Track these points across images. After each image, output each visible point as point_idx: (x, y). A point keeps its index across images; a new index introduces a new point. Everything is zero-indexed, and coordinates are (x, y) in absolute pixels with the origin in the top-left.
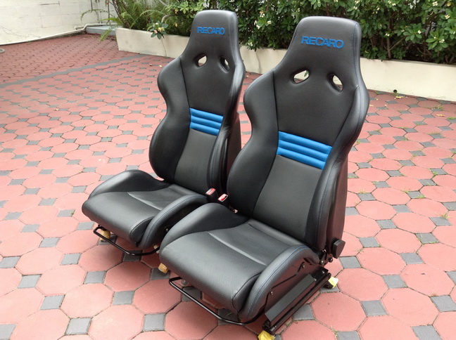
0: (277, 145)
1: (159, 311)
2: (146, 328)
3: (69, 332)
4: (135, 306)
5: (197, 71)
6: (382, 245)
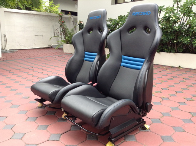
0: (121, 62)
1: (58, 133)
2: (50, 139)
3: (13, 138)
4: (47, 130)
5: (89, 36)
6: (173, 116)
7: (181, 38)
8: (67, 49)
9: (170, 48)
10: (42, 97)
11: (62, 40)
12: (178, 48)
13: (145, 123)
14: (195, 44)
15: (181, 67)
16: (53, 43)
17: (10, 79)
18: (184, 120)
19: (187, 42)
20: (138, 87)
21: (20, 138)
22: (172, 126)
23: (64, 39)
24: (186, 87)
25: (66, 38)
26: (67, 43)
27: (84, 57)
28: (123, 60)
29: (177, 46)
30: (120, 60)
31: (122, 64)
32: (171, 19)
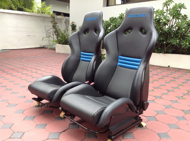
0: (117, 61)
1: (58, 132)
2: (50, 138)
3: (12, 137)
4: (46, 129)
5: (85, 36)
6: (167, 113)
7: (170, 39)
8: (59, 49)
9: (159, 49)
10: (40, 96)
11: (54, 40)
12: (168, 49)
13: (141, 120)
14: (184, 45)
15: (170, 66)
16: (45, 43)
17: (4, 79)
18: (178, 118)
19: (176, 43)
20: (135, 86)
21: (20, 137)
22: (167, 123)
23: (56, 40)
24: (177, 86)
25: (59, 38)
26: (60, 44)
27: (80, 57)
28: (119, 60)
29: (166, 47)
30: (116, 60)
31: (119, 64)
32: (162, 21)
